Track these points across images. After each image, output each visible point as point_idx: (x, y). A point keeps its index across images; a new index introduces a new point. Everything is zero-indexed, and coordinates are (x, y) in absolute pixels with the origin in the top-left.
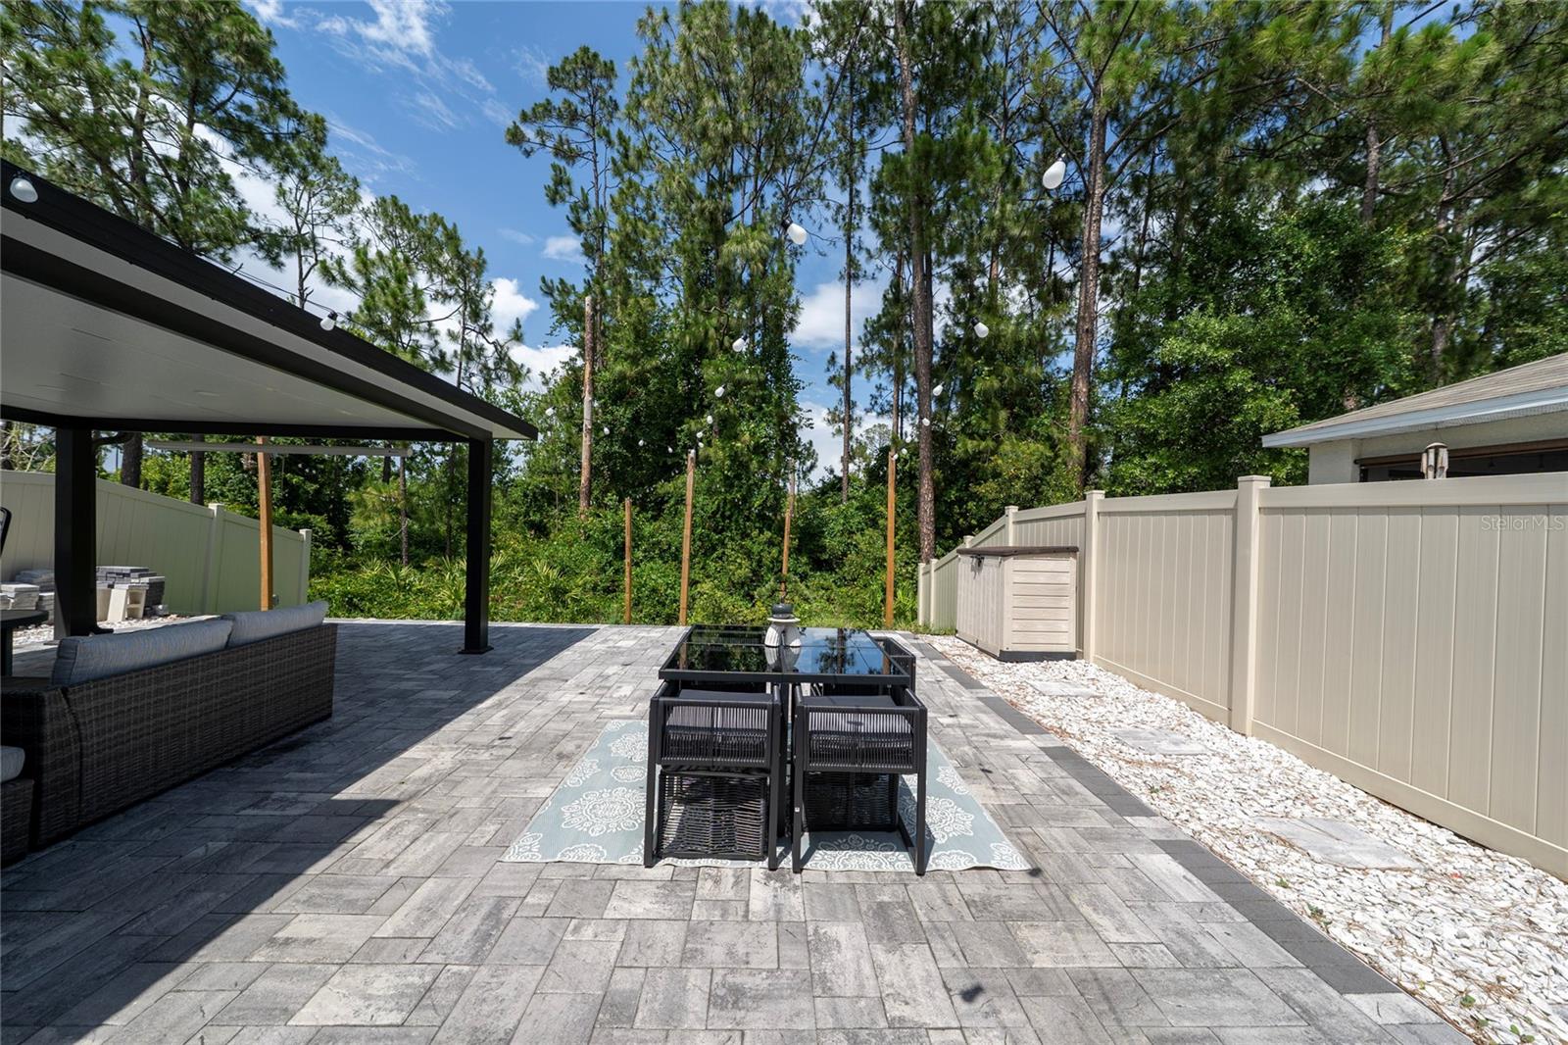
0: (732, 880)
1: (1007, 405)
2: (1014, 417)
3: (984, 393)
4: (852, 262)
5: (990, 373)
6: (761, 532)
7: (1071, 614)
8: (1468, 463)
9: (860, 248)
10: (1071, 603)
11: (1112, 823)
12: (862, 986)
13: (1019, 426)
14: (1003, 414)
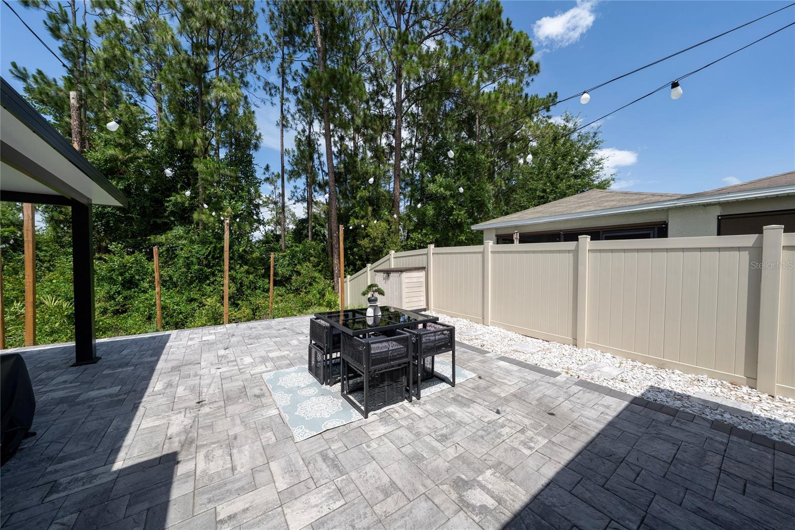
0: (402, 410)
1: (371, 204)
2: (374, 210)
3: (361, 198)
4: (283, 117)
5: (364, 189)
6: (241, 266)
7: (424, 294)
8: (526, 238)
9: (288, 112)
10: (424, 289)
11: (483, 357)
12: (472, 419)
13: (376, 214)
14: (370, 209)
